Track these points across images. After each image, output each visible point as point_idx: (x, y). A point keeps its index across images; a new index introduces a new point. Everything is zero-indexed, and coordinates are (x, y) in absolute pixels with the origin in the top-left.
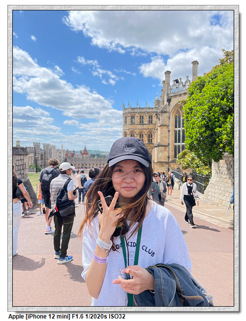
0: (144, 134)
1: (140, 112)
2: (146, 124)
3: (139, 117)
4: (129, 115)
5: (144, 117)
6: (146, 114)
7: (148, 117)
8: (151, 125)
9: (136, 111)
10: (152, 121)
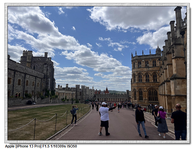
0: (150, 75)
1: (146, 59)
2: (151, 67)
3: (145, 62)
4: (137, 61)
5: (149, 62)
6: (151, 60)
7: (152, 62)
8: (155, 68)
9: (142, 58)
10: (155, 64)
